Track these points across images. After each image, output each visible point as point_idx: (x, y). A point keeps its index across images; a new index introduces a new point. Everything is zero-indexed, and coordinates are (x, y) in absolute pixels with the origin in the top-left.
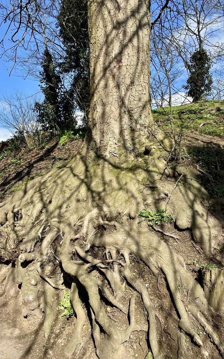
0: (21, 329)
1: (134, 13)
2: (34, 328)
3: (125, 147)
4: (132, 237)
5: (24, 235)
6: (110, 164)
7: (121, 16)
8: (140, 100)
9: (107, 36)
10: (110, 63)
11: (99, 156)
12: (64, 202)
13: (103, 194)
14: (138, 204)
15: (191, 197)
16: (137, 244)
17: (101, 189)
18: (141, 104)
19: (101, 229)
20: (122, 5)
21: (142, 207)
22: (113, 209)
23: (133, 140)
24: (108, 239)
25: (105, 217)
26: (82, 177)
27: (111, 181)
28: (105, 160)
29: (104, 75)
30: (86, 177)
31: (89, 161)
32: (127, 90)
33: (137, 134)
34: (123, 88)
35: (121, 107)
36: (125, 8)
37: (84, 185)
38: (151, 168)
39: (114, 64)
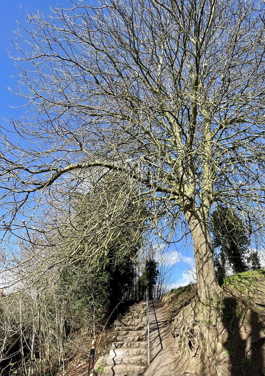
0: (175, 356)
1: (205, 255)
2: (178, 356)
3: (207, 297)
4: (200, 328)
5: (177, 326)
6: (202, 303)
7: (201, 257)
8: (210, 281)
9: (198, 262)
10: (200, 270)
11: (199, 300)
12: (188, 316)
13: (197, 314)
14: (204, 317)
15: (218, 315)
16: (201, 330)
17: (197, 312)
18: (211, 282)
19: (194, 325)
20: (201, 254)
21: (206, 318)
22: (198, 319)
23: (209, 295)
24: (195, 328)
25: (195, 321)
26: (193, 307)
27: (200, 309)
28: (201, 302)
29: (199, 274)
30: (194, 308)
31: (197, 302)
32: (206, 278)
33: (210, 293)
34: (205, 278)
35: (205, 283)
36: (202, 254)
37: (193, 310)
38: (211, 305)
39: (201, 270)
